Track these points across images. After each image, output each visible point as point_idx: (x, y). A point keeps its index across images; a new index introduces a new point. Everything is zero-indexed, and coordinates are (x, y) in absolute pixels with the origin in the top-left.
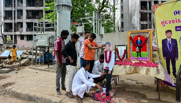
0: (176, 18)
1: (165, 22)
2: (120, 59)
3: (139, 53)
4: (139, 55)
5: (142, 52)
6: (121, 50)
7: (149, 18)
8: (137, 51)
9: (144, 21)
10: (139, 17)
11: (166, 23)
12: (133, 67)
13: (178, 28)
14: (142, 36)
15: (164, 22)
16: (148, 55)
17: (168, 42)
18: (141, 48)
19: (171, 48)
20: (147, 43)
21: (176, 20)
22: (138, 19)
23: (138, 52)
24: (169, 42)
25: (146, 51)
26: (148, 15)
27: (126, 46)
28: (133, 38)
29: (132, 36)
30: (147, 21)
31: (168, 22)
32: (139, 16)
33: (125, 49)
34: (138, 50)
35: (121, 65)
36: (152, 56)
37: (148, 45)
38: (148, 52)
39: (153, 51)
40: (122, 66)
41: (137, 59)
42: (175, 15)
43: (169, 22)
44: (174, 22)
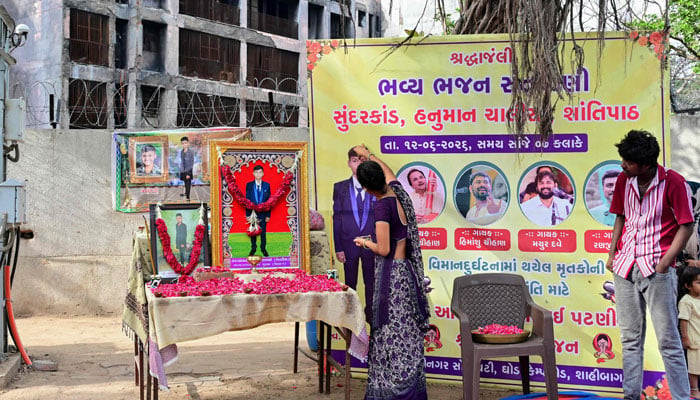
0: (384, 107)
1: (348, 117)
2: (177, 272)
3: (258, 240)
4: (259, 248)
5: (269, 236)
6: (182, 228)
7: (116, 46)
8: (251, 229)
9: (86, 63)
10: (59, 34)
11: (354, 119)
12: (261, 300)
13: (390, 144)
14: (270, 165)
15: (344, 116)
16: (294, 246)
17: (357, 193)
18: (268, 219)
19: (365, 217)
20: (289, 198)
21: (385, 112)
22: (52, 43)
23: (253, 237)
24: (359, 194)
25: (286, 229)
26: (112, 26)
27: (202, 206)
28: (233, 172)
29: (231, 161)
30: (107, 65)
31: (358, 115)
32: (62, 28)
33: (201, 222)
34: (257, 227)
35: (208, 294)
36: (308, 250)
37: (291, 204)
38: (294, 233)
39: (311, 230)
40: (217, 298)
41: (255, 266)
42: (382, 94)
43: (361, 117)
44: (379, 121)
